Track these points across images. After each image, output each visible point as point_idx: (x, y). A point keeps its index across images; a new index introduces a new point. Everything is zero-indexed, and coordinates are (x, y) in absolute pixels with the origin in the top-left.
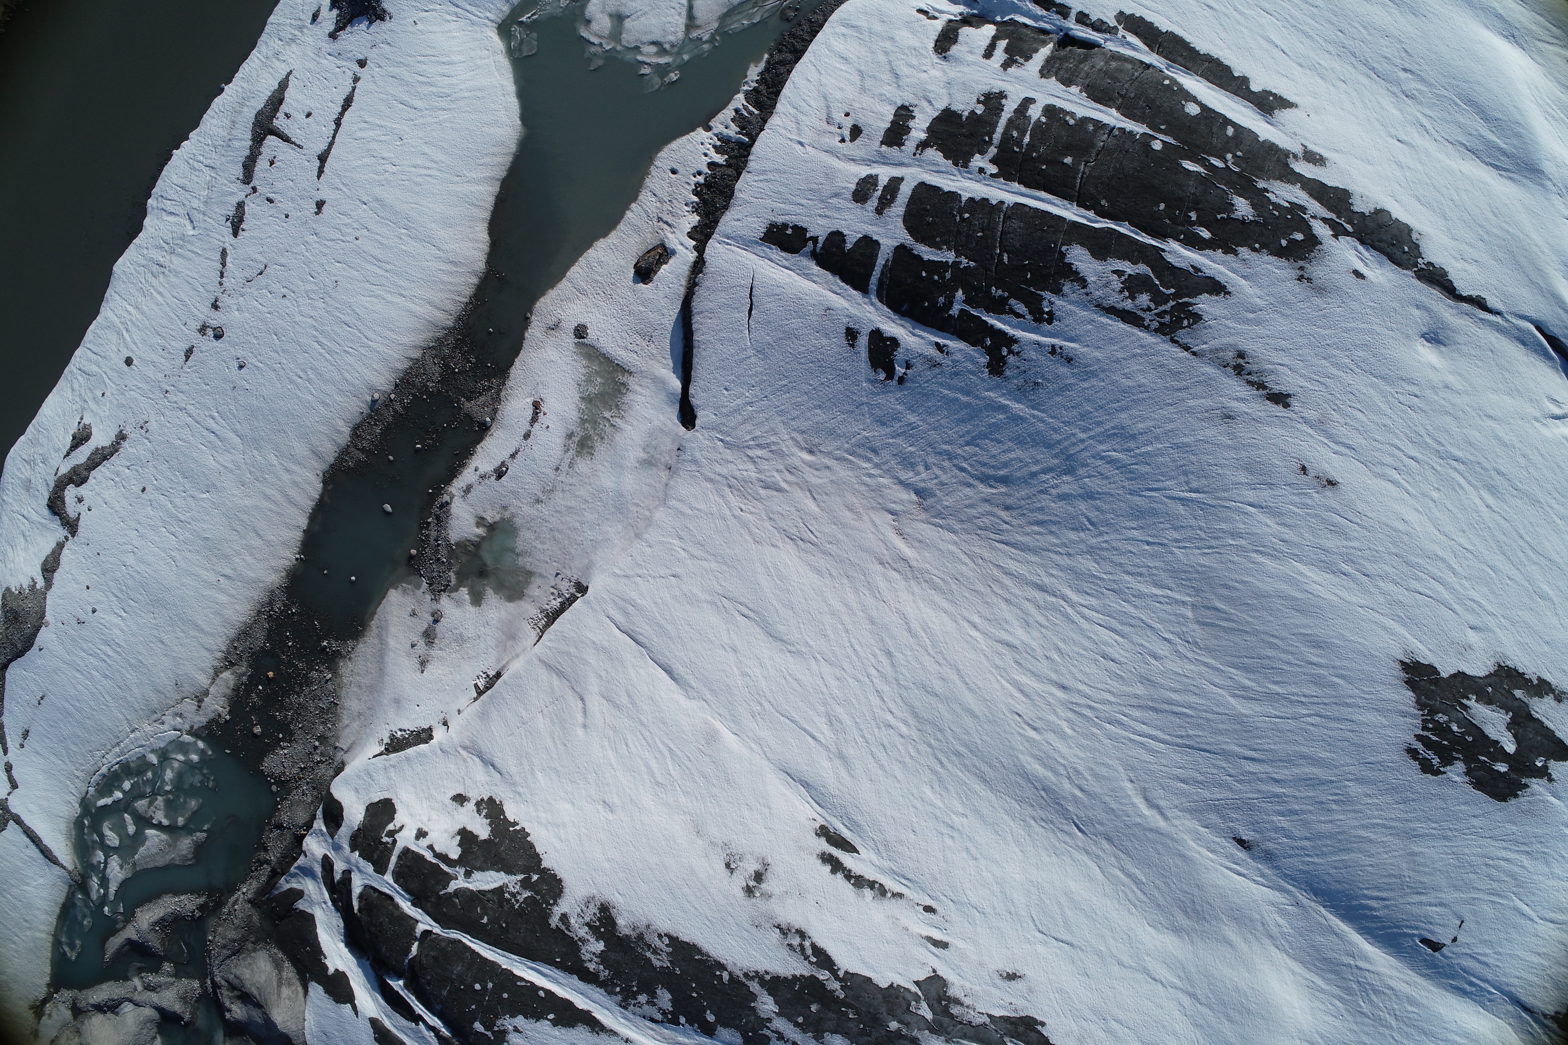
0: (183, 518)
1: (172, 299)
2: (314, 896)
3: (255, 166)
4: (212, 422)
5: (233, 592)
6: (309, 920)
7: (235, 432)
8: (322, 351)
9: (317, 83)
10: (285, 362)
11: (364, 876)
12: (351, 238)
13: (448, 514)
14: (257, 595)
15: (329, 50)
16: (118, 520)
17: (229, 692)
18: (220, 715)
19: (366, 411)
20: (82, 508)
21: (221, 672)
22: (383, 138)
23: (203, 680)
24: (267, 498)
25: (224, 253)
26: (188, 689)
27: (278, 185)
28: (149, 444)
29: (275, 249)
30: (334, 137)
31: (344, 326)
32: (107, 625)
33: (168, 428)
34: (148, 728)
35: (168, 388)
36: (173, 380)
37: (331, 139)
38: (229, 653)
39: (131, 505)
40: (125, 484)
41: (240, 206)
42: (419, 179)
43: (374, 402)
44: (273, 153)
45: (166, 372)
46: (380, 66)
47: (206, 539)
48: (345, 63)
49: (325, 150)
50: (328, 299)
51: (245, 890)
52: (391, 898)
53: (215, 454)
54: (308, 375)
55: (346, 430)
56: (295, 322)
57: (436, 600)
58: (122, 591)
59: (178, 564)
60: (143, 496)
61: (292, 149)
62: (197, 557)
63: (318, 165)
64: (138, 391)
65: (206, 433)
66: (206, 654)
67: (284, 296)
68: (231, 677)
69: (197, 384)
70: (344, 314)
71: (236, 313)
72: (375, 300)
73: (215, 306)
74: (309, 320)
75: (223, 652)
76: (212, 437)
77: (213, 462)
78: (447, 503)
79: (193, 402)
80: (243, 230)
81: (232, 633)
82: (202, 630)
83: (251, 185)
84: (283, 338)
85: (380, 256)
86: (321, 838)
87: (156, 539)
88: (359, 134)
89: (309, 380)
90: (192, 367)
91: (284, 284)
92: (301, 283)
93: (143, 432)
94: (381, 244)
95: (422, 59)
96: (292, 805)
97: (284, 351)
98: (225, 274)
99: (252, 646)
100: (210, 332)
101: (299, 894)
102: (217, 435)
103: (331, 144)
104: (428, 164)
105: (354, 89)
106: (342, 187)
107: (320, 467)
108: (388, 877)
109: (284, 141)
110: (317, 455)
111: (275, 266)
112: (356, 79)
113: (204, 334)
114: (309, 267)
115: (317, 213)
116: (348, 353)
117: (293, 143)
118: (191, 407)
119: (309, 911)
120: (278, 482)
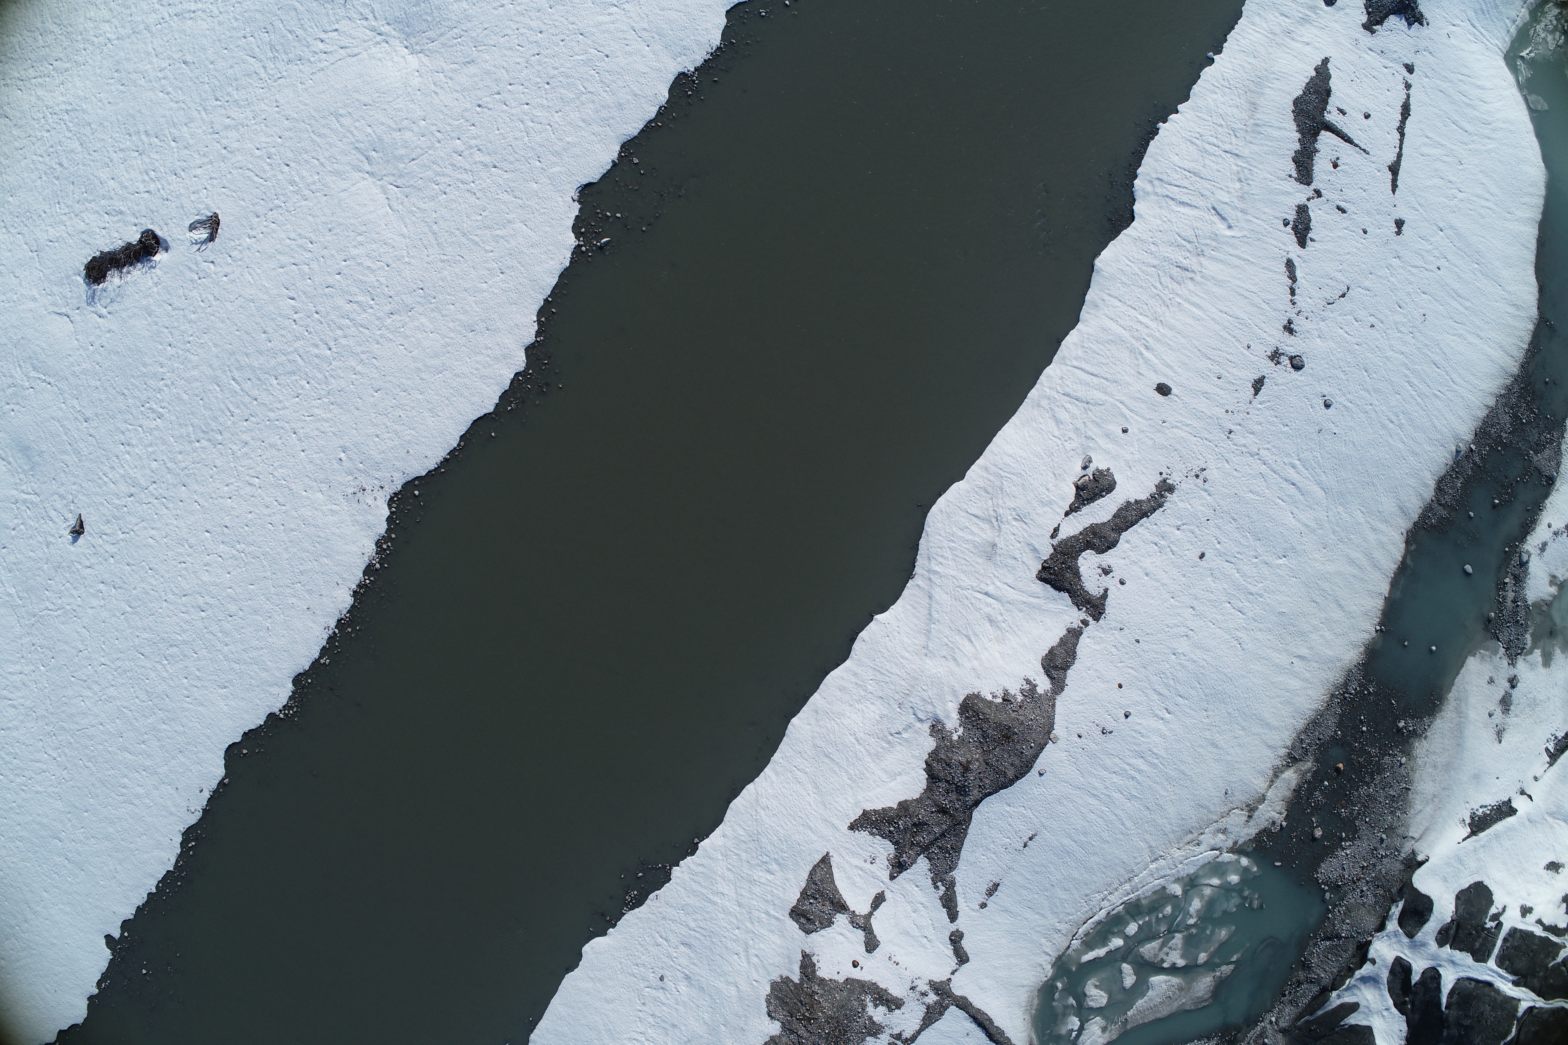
0: (1253, 590)
1: (1220, 314)
2: (1373, 1006)
3: (1313, 165)
4: (1292, 471)
5: (1308, 675)
6: (1368, 1032)
7: (1319, 484)
8: (1414, 393)
9: (1365, 79)
10: (1376, 403)
11: (1460, 969)
12: (1434, 268)
13: (1526, 573)
14: (1335, 676)
15: (1370, 45)
16: (1168, 596)
17: (1288, 794)
18: (1274, 823)
19: (1450, 463)
20: (1109, 582)
21: (1282, 772)
22: (1445, 158)
23: (1260, 784)
24: (1352, 562)
25: (1290, 265)
26: (1240, 797)
27: (1349, 193)
28: (1208, 498)
29: (1356, 269)
30: (1401, 148)
31: (1434, 366)
32: (1143, 731)
33: (1235, 478)
34: (1177, 854)
35: (1233, 428)
36: (1238, 417)
37: (1398, 150)
38: (1293, 747)
39: (1184, 576)
40: (1174, 548)
41: (1302, 210)
42: (1482, 211)
43: (1458, 452)
44: (1334, 153)
45: (1227, 407)
46: (1427, 77)
47: (1282, 613)
48: (1391, 64)
49: (1395, 162)
50: (1417, 334)
51: (1273, 1019)
52: (1489, 984)
53: (1296, 511)
54: (1399, 420)
55: (1432, 484)
56: (1386, 358)
57: (1512, 664)
58: (1167, 686)
59: (1245, 646)
60: (1202, 563)
61: (1357, 153)
62: (1269, 637)
63: (1390, 177)
64: (1187, 429)
65: (1285, 485)
66: (1268, 753)
67: (1372, 326)
68: (1294, 776)
69: (1272, 423)
70: (1432, 352)
71: (1318, 340)
72: (1459, 340)
73: (1289, 328)
74: (1401, 357)
75: (1287, 748)
76: (1292, 490)
77: (1293, 520)
78: (1527, 562)
79: (1268, 446)
80: (1312, 240)
81: (1301, 724)
82: (1268, 724)
83: (1313, 186)
84: (1375, 375)
85: (1460, 291)
86: (1394, 940)
87: (1218, 617)
88: (1425, 150)
89: (1400, 426)
90: (1264, 402)
91: (1372, 312)
92: (1389, 313)
93: (1200, 481)
94: (1460, 278)
95: (1461, 77)
96: (1349, 910)
97: (1375, 390)
98: (1297, 291)
99: (1321, 737)
100: (1285, 361)
101: (1354, 1007)
102: (1298, 488)
103: (1400, 156)
104: (1487, 196)
105: (1408, 96)
106: (1417, 206)
107: (1405, 525)
108: (1492, 963)
109: (1346, 141)
110: (1403, 512)
111: (1359, 289)
112: (1408, 86)
113: (1278, 363)
114: (1396, 295)
115: (1398, 233)
116: (1437, 396)
117: (1356, 146)
118: (1266, 452)
119: (1364, 1023)
120: (1364, 544)
